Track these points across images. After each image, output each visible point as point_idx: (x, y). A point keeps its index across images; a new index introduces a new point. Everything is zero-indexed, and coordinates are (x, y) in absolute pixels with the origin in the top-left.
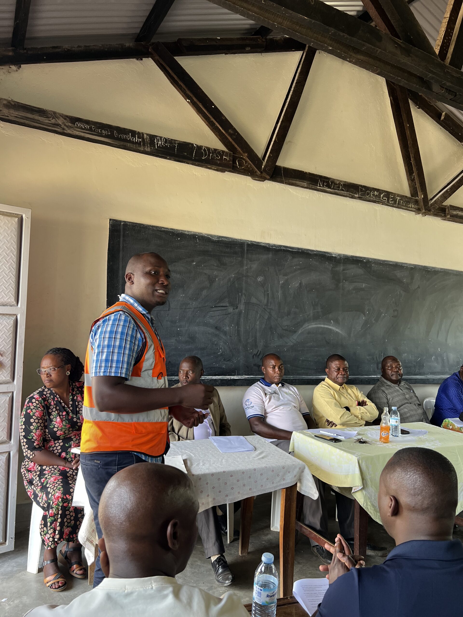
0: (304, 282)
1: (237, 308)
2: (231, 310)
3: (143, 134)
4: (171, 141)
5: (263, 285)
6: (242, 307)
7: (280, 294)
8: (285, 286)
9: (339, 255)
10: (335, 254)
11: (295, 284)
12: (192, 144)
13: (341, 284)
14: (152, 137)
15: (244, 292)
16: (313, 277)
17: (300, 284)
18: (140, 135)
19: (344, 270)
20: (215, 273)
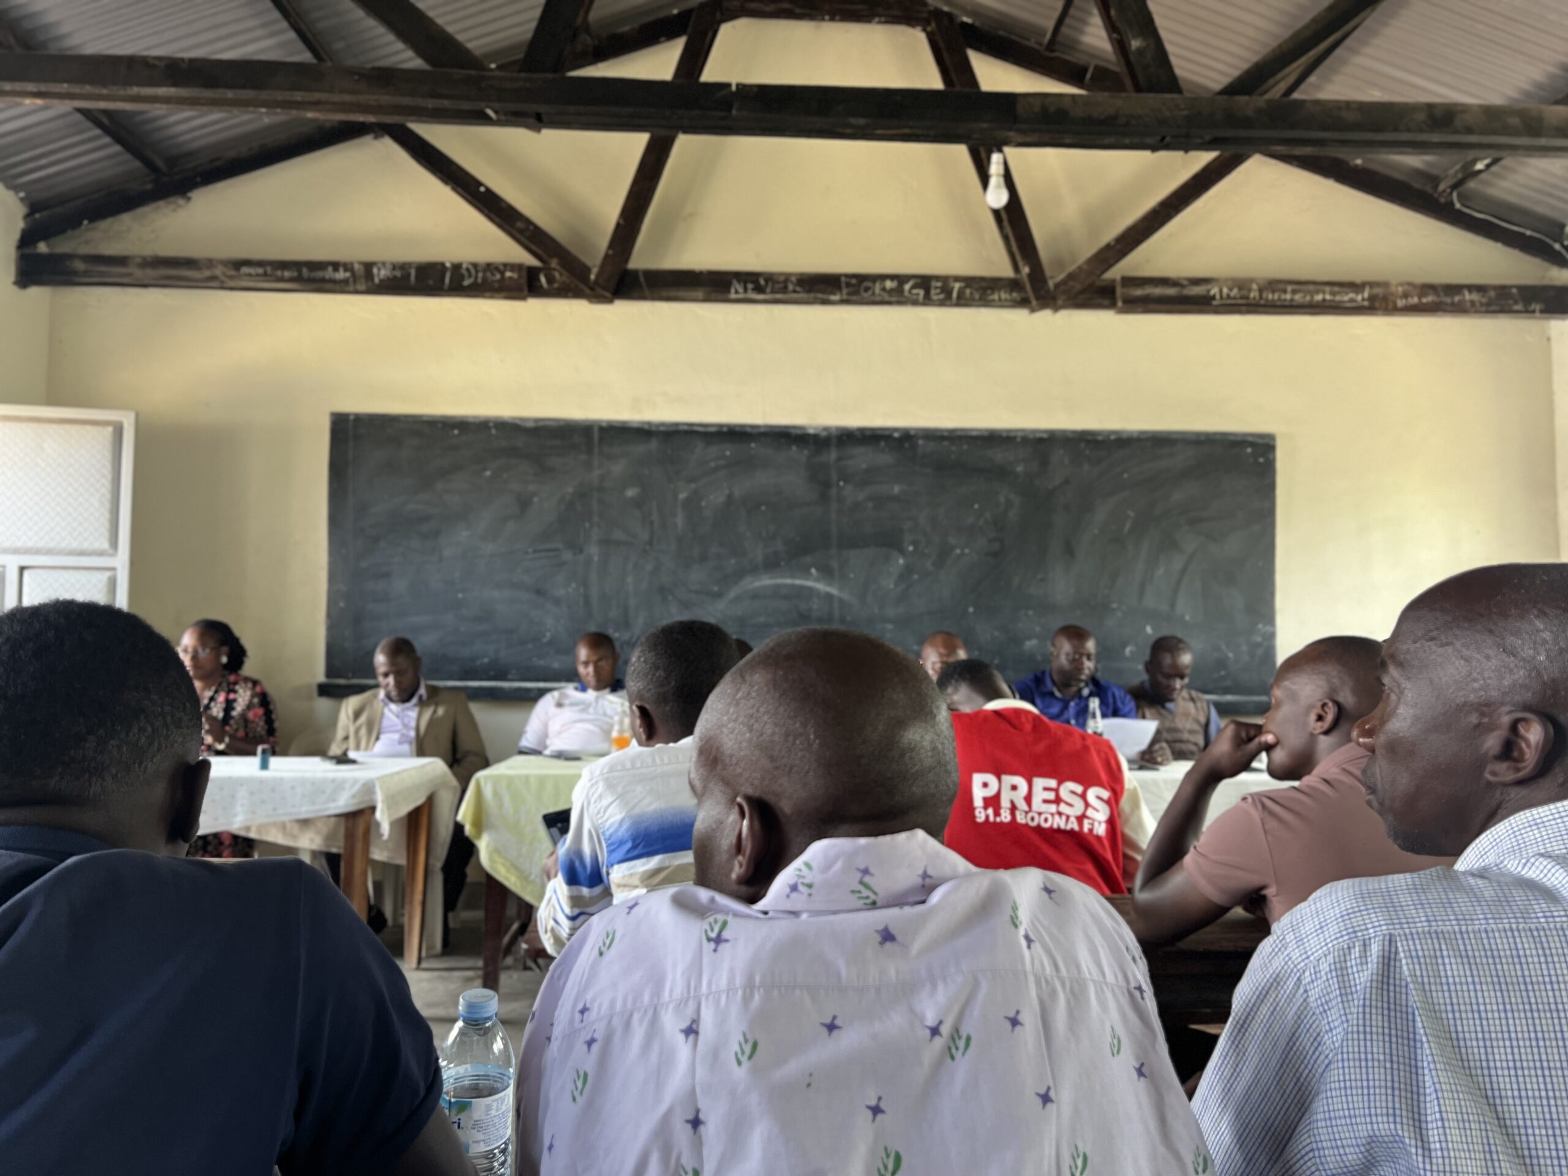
0: (737, 493)
1: (581, 551)
2: (568, 556)
3: (352, 264)
4: (404, 267)
5: (639, 503)
6: (594, 550)
7: (680, 520)
8: (692, 505)
9: (826, 429)
10: (815, 428)
11: (716, 498)
12: (443, 265)
13: (833, 491)
14: (368, 266)
15: (596, 519)
16: (762, 480)
17: (730, 497)
18: (348, 267)
19: (839, 459)
20: (531, 488)
